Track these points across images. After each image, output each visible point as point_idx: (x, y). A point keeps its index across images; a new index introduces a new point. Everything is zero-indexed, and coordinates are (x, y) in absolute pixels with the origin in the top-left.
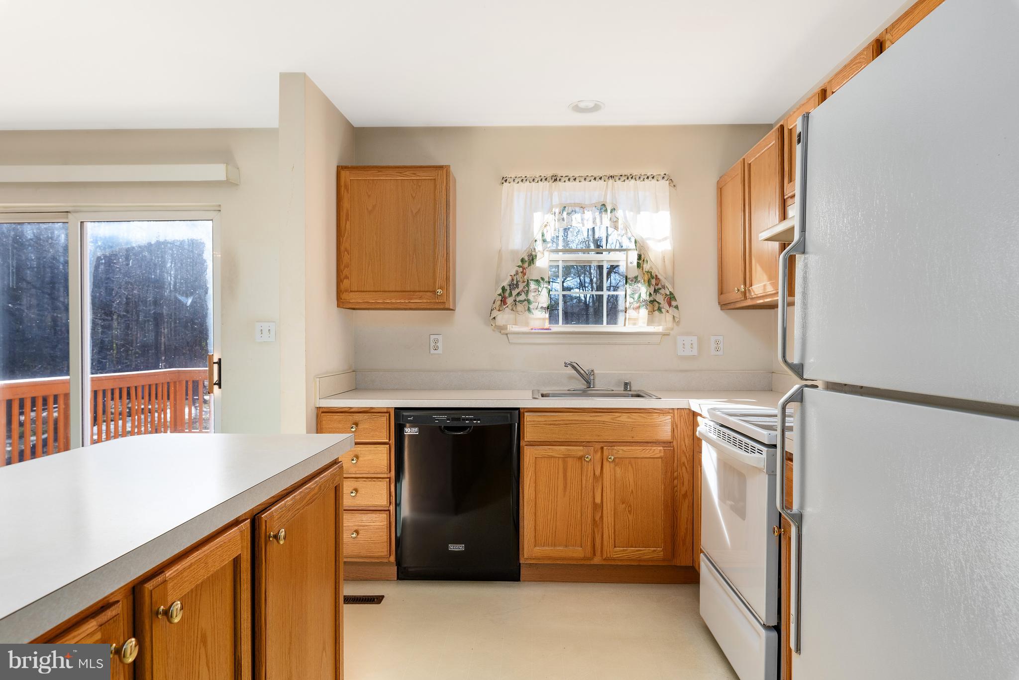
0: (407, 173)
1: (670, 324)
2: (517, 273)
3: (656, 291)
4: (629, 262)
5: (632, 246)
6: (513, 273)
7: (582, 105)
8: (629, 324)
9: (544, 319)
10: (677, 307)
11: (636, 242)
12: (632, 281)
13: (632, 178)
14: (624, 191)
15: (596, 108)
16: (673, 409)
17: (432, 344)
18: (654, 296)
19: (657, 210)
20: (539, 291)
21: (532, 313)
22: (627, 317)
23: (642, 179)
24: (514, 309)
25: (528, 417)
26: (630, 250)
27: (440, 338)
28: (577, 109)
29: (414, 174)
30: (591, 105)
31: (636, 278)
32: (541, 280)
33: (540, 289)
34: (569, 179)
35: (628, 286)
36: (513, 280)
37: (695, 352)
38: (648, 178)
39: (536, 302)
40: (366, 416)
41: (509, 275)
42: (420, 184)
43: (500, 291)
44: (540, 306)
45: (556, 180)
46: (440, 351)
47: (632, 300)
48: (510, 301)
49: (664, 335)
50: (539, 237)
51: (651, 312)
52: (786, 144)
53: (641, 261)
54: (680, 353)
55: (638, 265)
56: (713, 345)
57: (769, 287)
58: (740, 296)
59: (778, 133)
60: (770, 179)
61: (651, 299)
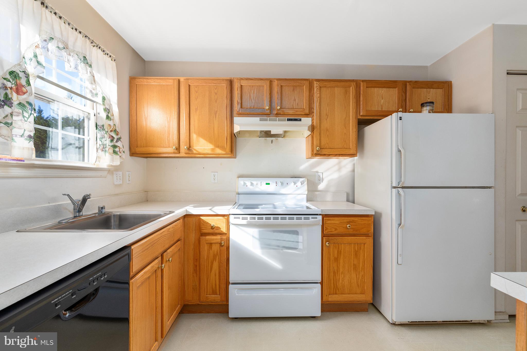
1: (118, 163)
3: (118, 140)
4: (97, 113)
5: (99, 99)
10: (124, 152)
12: (101, 128)
14: (96, 55)
16: (182, 216)
18: (114, 143)
20: (24, 118)
21: (13, 139)
22: (98, 156)
23: (104, 53)
26: (97, 103)
31: (103, 126)
32: (29, 106)
33: (26, 114)
34: (55, 13)
35: (97, 131)
37: (121, 182)
38: (107, 54)
39: (21, 129)
44: (27, 134)
47: (101, 143)
49: (109, 170)
50: (29, 55)
51: (112, 154)
52: (237, 90)
53: (109, 115)
54: (116, 183)
55: (108, 117)
56: (127, 177)
57: (219, 151)
58: (176, 151)
59: (229, 82)
60: (217, 100)
61: (112, 144)
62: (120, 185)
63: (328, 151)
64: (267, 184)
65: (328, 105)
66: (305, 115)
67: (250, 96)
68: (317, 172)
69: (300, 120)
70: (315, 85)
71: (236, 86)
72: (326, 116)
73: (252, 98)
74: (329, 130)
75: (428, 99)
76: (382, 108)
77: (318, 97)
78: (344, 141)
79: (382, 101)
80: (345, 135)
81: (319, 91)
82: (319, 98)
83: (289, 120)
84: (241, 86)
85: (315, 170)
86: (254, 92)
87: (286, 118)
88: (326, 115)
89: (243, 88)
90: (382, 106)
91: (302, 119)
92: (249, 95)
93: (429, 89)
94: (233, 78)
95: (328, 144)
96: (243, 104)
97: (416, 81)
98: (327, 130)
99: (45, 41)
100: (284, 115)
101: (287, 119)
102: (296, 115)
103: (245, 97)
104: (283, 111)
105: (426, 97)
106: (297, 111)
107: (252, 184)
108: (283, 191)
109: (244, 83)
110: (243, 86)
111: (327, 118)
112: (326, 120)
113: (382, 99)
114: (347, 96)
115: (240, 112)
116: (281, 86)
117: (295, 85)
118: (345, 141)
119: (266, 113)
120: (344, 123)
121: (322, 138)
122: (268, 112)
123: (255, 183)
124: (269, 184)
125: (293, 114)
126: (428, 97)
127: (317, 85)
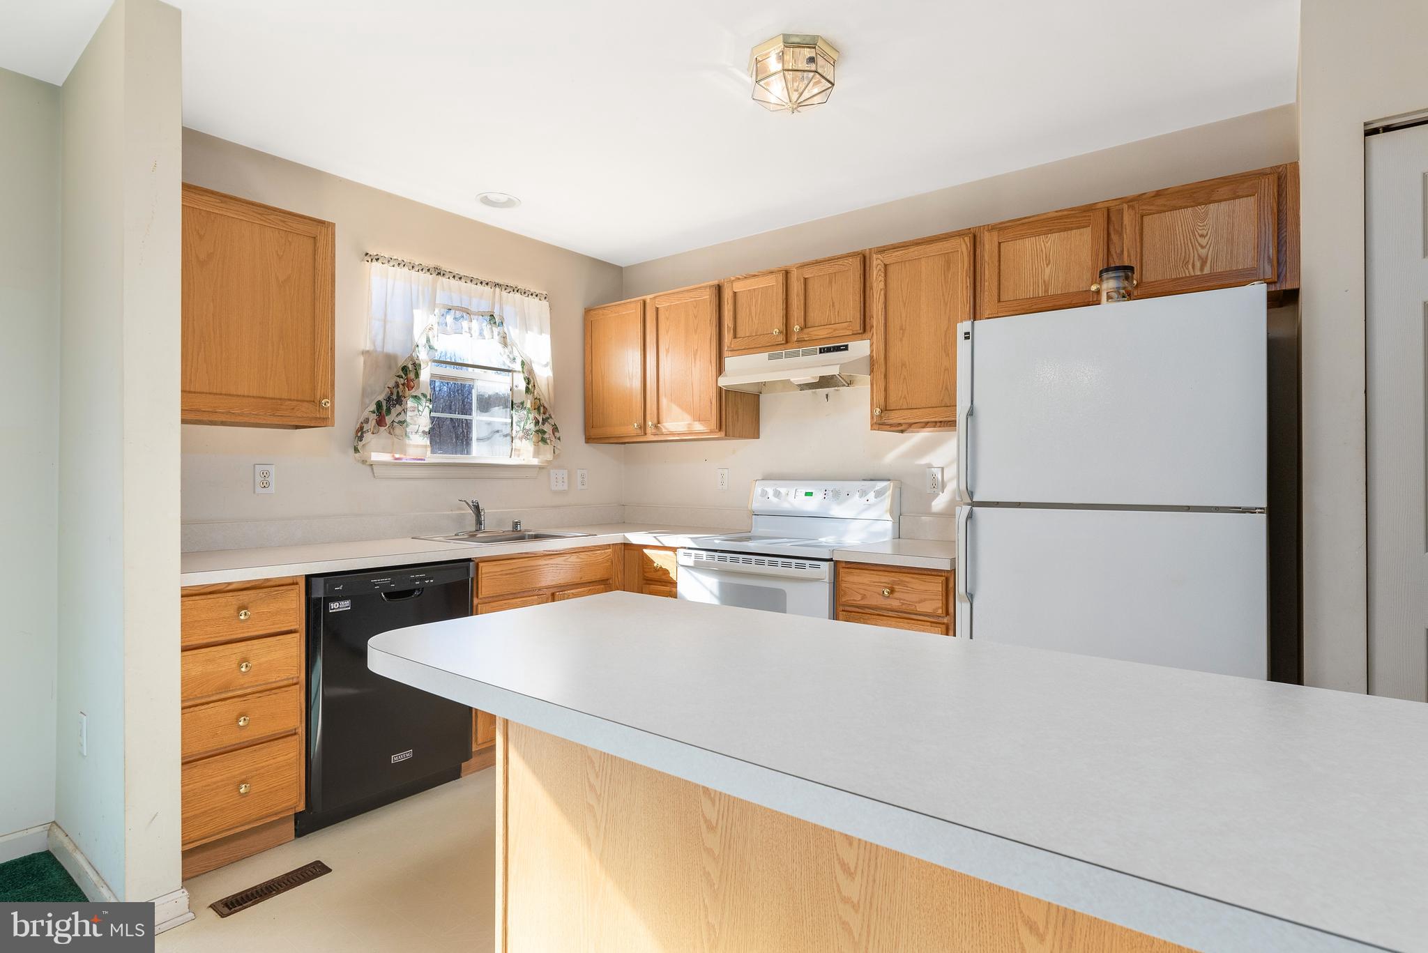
0: (271, 217)
1: (549, 457)
2: (397, 385)
3: (544, 421)
4: (514, 385)
5: (518, 367)
6: (391, 384)
7: (492, 197)
8: (514, 456)
9: (426, 446)
10: (559, 439)
11: (523, 363)
12: (518, 407)
13: (517, 291)
14: (510, 304)
15: (509, 204)
16: (609, 545)
17: (259, 479)
18: (541, 426)
19: (541, 332)
20: (419, 411)
21: (409, 437)
22: (514, 448)
23: (527, 295)
24: (392, 431)
25: (485, 568)
26: (515, 371)
27: (272, 469)
28: (486, 201)
29: (284, 222)
30: (503, 199)
31: (522, 403)
32: (421, 397)
33: (421, 408)
34: (454, 277)
35: (514, 412)
36: (392, 394)
37: (566, 487)
38: (532, 295)
39: (415, 425)
40: (261, 593)
41: (386, 386)
42: (290, 240)
43: (373, 407)
44: (421, 429)
45: (439, 274)
46: (272, 489)
47: (518, 429)
48: (388, 419)
49: (540, 468)
50: (422, 341)
51: (536, 444)
52: (728, 303)
53: (530, 387)
54: (554, 488)
55: (527, 390)
56: (579, 479)
57: (698, 427)
58: (639, 431)
59: (714, 291)
60: (697, 328)
61: (537, 428)
62: (563, 493)
63: (904, 416)
64: (807, 494)
65: (905, 304)
66: (853, 334)
67: (750, 311)
68: (930, 466)
69: (846, 348)
70: (875, 263)
71: (727, 295)
72: (901, 331)
73: (753, 314)
74: (907, 363)
75: (1202, 236)
76: (1046, 291)
77: (881, 290)
78: (944, 388)
79: (1047, 271)
80: (946, 372)
81: (883, 275)
82: (882, 292)
83: (822, 351)
84: (735, 293)
85: (924, 461)
86: (757, 301)
87: (818, 347)
88: (901, 328)
89: (739, 297)
90: (1046, 285)
91: (850, 344)
92: (748, 310)
93: (1203, 206)
94: (722, 280)
95: (905, 398)
96: (739, 329)
97: (1157, 191)
98: (903, 365)
99: (443, 315)
100: (812, 341)
101: (820, 349)
102: (837, 339)
103: (742, 315)
104: (808, 334)
105: (1193, 233)
106: (835, 330)
107: (777, 494)
108: (836, 511)
109: (738, 287)
110: (738, 294)
111: (903, 336)
112: (901, 340)
113: (1047, 265)
114: (951, 273)
115: (732, 346)
116: (805, 279)
117: (830, 271)
118: (947, 388)
119: (777, 343)
120: (943, 342)
121: (892, 387)
122: (781, 339)
123: (783, 491)
124: (811, 494)
125: (828, 336)
126: (1199, 231)
127: (879, 261)
